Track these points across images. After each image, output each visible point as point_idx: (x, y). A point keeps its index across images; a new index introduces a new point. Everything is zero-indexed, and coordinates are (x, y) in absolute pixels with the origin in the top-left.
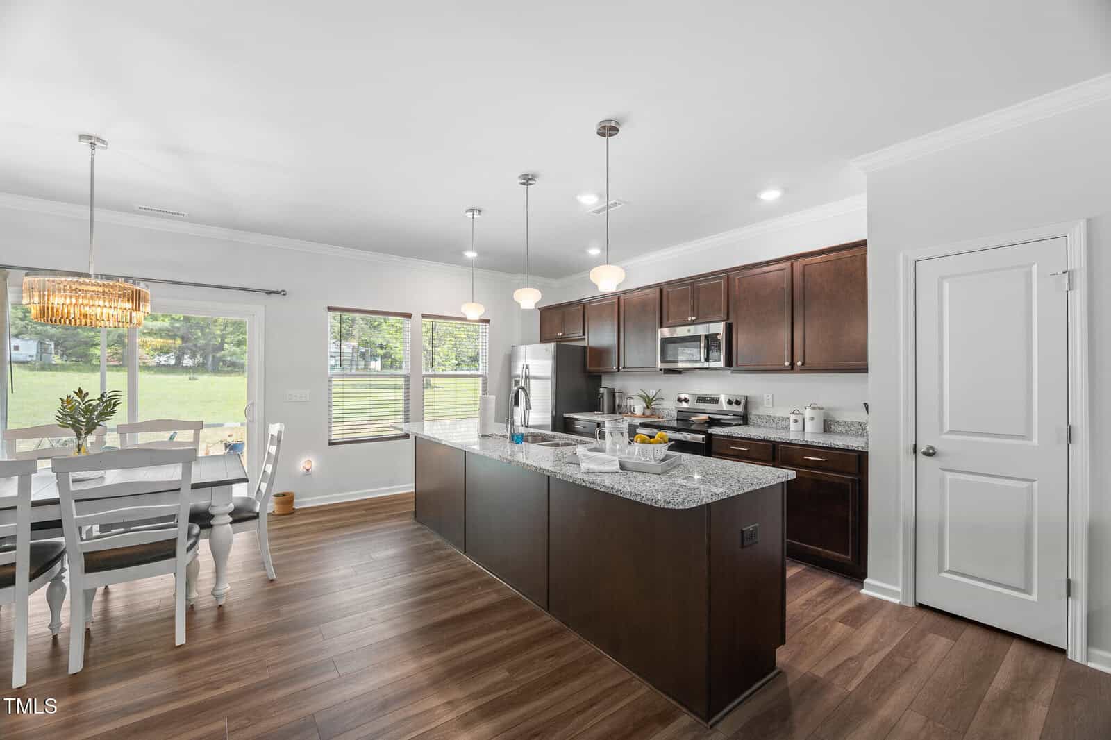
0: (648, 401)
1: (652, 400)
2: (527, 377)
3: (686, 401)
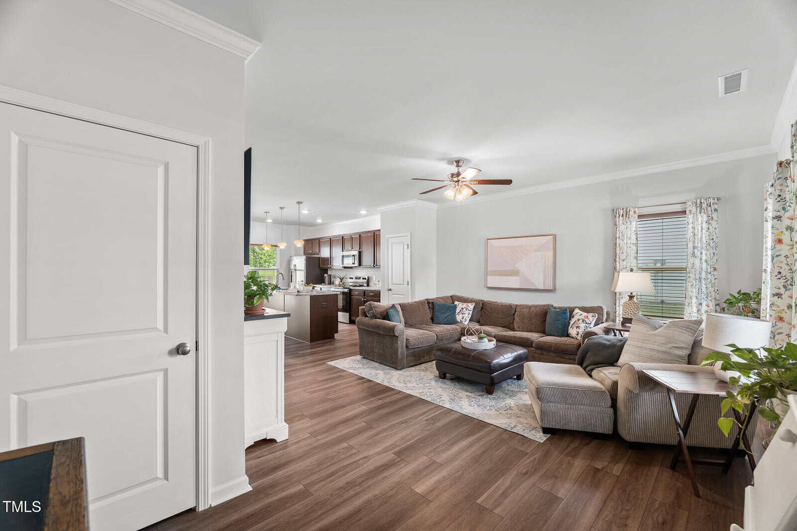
0: (342, 279)
1: (343, 278)
2: (295, 270)
3: (352, 278)
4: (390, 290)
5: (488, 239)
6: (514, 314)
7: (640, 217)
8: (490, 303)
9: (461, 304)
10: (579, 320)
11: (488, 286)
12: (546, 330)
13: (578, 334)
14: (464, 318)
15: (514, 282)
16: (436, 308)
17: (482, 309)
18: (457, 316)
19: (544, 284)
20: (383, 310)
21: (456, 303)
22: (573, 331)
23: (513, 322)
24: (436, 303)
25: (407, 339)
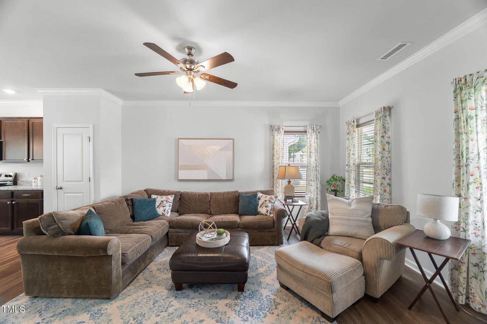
4: (61, 188)
5: (179, 139)
6: (210, 201)
7: (285, 132)
8: (187, 194)
9: (159, 197)
10: (266, 201)
11: (179, 179)
12: (239, 211)
13: (267, 212)
14: (166, 211)
15: (202, 174)
16: (136, 204)
17: (180, 199)
18: (157, 209)
19: (227, 176)
20: (75, 220)
21: (153, 196)
22: (262, 210)
23: (210, 208)
24: (136, 199)
25: (123, 254)
